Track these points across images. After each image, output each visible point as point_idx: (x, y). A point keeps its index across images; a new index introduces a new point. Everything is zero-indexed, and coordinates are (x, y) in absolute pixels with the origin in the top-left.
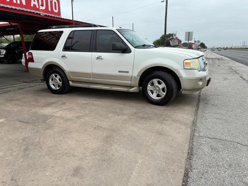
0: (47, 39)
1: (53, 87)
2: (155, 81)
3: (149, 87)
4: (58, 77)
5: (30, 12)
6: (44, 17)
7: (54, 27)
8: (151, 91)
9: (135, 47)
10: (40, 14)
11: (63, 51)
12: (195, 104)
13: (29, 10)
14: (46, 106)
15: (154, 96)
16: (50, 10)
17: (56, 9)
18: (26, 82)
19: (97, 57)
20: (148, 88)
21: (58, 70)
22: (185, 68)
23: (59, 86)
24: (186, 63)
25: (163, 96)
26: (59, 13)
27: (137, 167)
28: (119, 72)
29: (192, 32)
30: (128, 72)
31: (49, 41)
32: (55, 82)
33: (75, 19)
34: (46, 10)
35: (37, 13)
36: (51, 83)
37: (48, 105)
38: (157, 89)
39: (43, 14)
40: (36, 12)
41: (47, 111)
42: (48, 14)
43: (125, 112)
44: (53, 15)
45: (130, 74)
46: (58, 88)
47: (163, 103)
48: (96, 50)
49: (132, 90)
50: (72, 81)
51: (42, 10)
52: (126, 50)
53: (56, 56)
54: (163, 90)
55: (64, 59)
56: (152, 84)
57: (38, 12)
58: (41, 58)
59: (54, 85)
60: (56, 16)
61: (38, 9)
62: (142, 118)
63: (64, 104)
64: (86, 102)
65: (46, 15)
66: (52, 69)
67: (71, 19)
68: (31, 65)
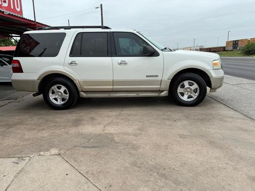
1: (54, 102)
3: (180, 90)
4: (63, 88)
6: (8, 16)
8: (181, 93)
10: (3, 12)
11: (70, 56)
15: (185, 98)
16: (12, 8)
17: (18, 8)
19: (120, 62)
20: (178, 91)
22: (214, 68)
23: (63, 100)
24: (215, 64)
25: (196, 97)
26: (21, 12)
28: (147, 76)
30: (157, 76)
32: (58, 95)
33: (37, 21)
34: (9, 7)
36: (52, 97)
38: (187, 92)
39: (6, 12)
42: (11, 13)
44: (16, 15)
45: (159, 78)
46: (62, 102)
50: (83, 92)
51: (5, 8)
53: (60, 63)
54: (195, 91)
55: (73, 66)
56: (183, 86)
57: (1, 10)
59: (56, 99)
60: (19, 16)
65: (9, 14)
67: (34, 20)
68: (17, 76)
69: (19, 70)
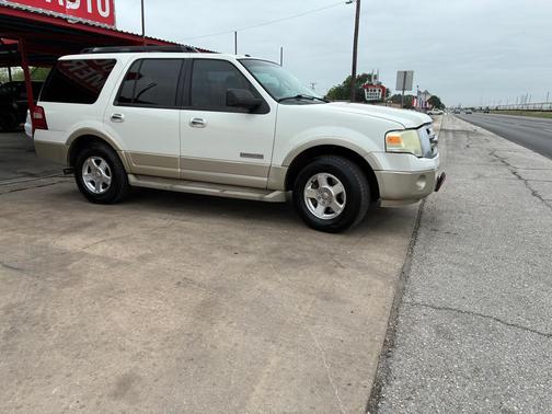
0: (82, 77)
1: (91, 188)
2: (322, 177)
3: (309, 191)
4: (104, 163)
5: (43, 15)
6: (77, 27)
7: (96, 49)
8: (313, 200)
9: (279, 101)
10: (66, 20)
11: (115, 104)
12: (410, 229)
13: (40, 10)
14: (71, 231)
15: (318, 212)
16: (90, 10)
17: (104, 10)
18: (31, 175)
19: (192, 120)
20: (306, 194)
21: (103, 148)
22: (388, 149)
23: (105, 186)
24: (391, 139)
25: (339, 212)
26: (111, 19)
27: (265, 376)
28: (242, 155)
29: (412, 72)
30: (261, 157)
31: (87, 81)
32: (96, 176)
33: (147, 34)
34: (82, 10)
35: (59, 18)
36: (86, 178)
37: (76, 229)
38: (322, 198)
39: (72, 19)
40: (56, 14)
41: (72, 243)
42: (84, 21)
43: (251, 248)
44: (97, 24)
45: (266, 161)
46: (102, 190)
47: (338, 227)
48: (190, 105)
49: (270, 197)
50: (135, 175)
51: (72, 12)
52: (258, 107)
53: (98, 115)
54: (339, 198)
55: (116, 124)
56: (316, 185)
57: (61, 15)
58: (64, 119)
59: (93, 183)
60: (105, 25)
61: (63, 9)
62: (290, 260)
63: (113, 226)
64: (165, 223)
65: (80, 23)
66: (88, 145)
67: (140, 33)
68: (40, 135)
69: (41, 124)
